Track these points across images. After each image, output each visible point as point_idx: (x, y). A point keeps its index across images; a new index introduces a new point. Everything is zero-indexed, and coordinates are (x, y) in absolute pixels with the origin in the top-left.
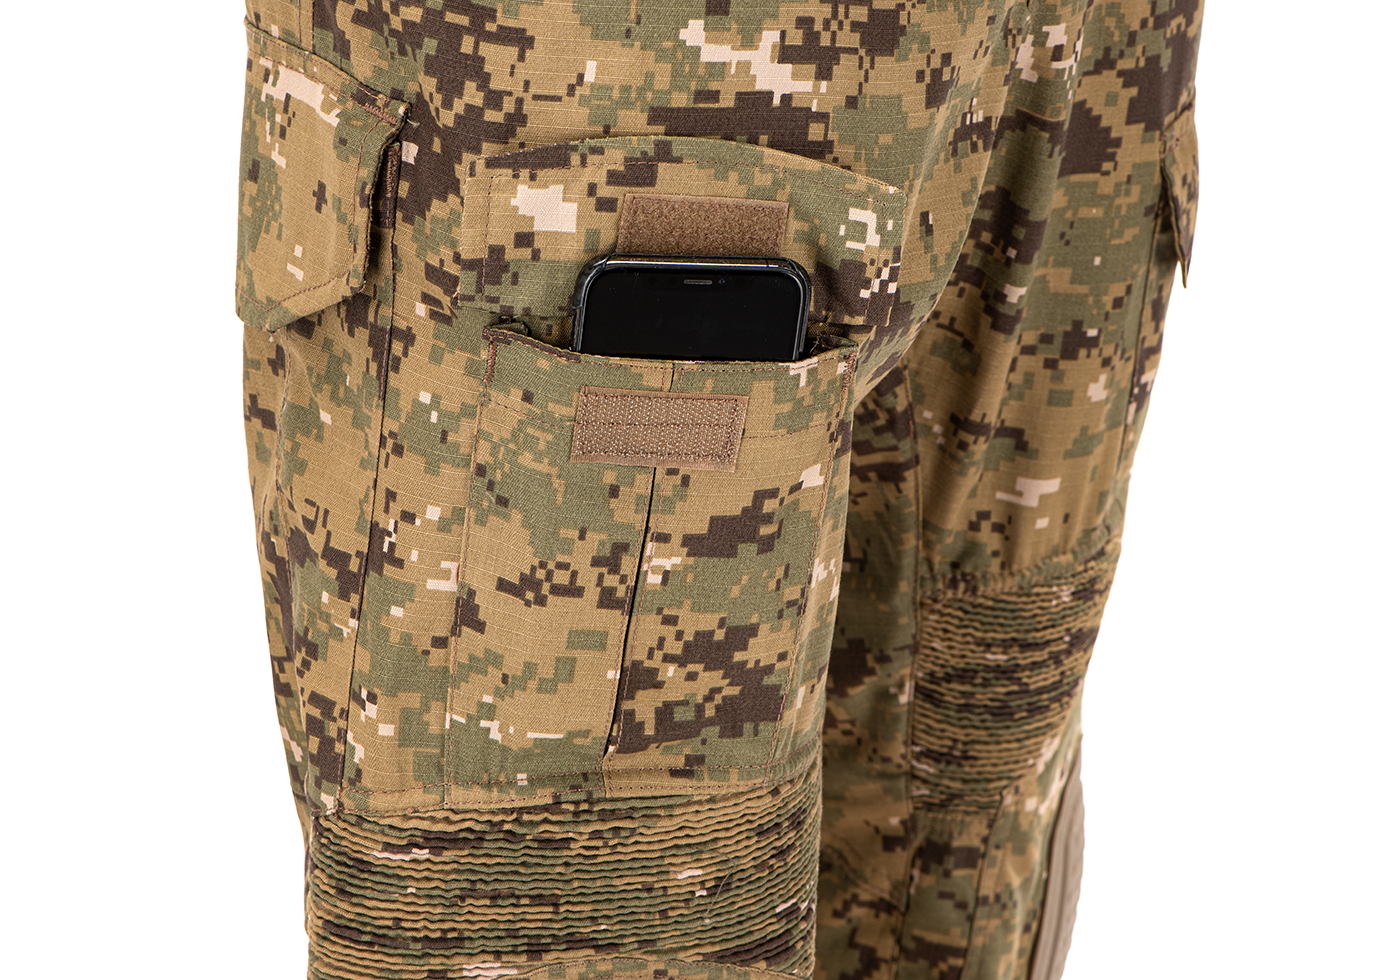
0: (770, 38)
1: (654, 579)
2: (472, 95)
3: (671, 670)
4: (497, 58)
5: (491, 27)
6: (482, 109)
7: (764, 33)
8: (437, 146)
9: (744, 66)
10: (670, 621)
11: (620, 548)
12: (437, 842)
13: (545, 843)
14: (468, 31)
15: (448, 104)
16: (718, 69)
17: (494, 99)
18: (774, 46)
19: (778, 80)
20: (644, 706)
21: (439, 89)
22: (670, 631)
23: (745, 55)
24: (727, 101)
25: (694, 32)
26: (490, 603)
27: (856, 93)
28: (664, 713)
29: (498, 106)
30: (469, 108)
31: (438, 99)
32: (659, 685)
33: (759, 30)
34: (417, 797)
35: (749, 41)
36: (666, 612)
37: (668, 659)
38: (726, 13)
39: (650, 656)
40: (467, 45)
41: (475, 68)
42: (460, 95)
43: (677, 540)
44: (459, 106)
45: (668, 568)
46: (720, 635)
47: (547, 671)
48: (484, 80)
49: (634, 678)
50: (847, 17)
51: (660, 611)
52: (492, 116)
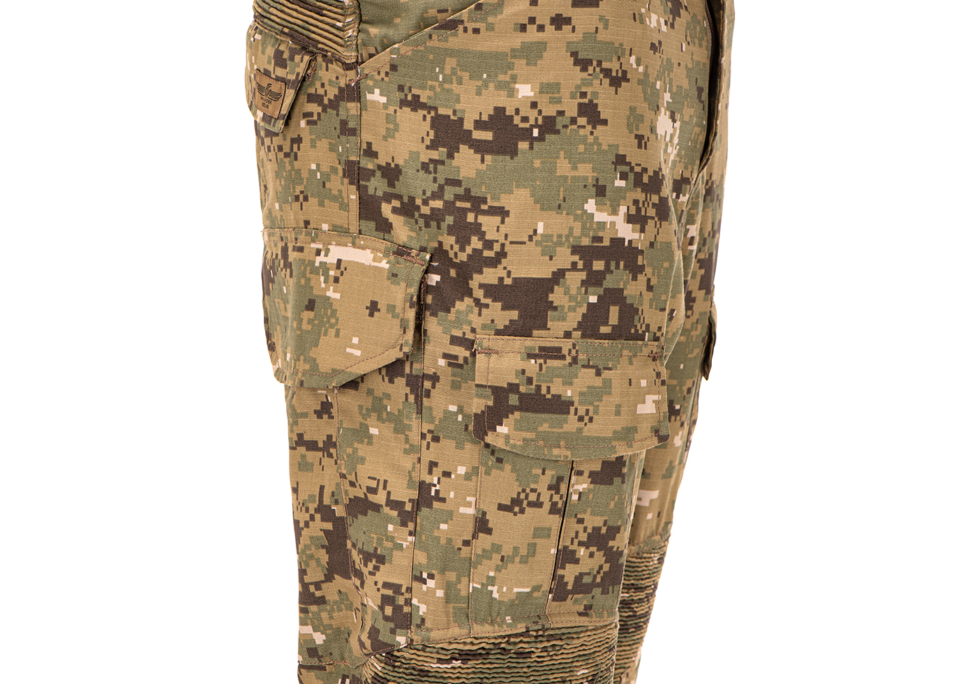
0: (623, 210)
1: (575, 497)
2: (475, 243)
3: (582, 552)
4: (489, 224)
5: (484, 207)
6: (482, 251)
7: (621, 207)
8: (453, 273)
9: (613, 224)
10: (581, 521)
11: (560, 479)
12: (465, 656)
13: (520, 654)
14: (470, 210)
15: (462, 249)
16: (602, 225)
17: (489, 245)
18: (625, 214)
19: (627, 232)
20: (570, 573)
21: (457, 242)
22: (580, 527)
23: (613, 218)
24: (606, 243)
25: (591, 206)
26: (495, 518)
27: (653, 241)
28: (579, 578)
29: (491, 248)
30: (474, 250)
31: (456, 248)
32: (577, 561)
33: (619, 205)
34: (455, 631)
35: (614, 212)
36: (579, 516)
37: (581, 544)
38: (605, 196)
39: (572, 543)
40: (471, 218)
41: (477, 229)
42: (469, 244)
43: (586, 474)
44: (469, 250)
45: (581, 491)
46: (604, 531)
47: (523, 551)
48: (482, 235)
49: (565, 557)
50: (650, 200)
51: (576, 515)
52: (487, 253)
